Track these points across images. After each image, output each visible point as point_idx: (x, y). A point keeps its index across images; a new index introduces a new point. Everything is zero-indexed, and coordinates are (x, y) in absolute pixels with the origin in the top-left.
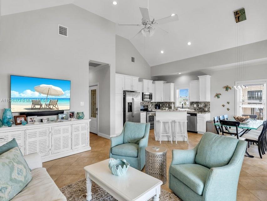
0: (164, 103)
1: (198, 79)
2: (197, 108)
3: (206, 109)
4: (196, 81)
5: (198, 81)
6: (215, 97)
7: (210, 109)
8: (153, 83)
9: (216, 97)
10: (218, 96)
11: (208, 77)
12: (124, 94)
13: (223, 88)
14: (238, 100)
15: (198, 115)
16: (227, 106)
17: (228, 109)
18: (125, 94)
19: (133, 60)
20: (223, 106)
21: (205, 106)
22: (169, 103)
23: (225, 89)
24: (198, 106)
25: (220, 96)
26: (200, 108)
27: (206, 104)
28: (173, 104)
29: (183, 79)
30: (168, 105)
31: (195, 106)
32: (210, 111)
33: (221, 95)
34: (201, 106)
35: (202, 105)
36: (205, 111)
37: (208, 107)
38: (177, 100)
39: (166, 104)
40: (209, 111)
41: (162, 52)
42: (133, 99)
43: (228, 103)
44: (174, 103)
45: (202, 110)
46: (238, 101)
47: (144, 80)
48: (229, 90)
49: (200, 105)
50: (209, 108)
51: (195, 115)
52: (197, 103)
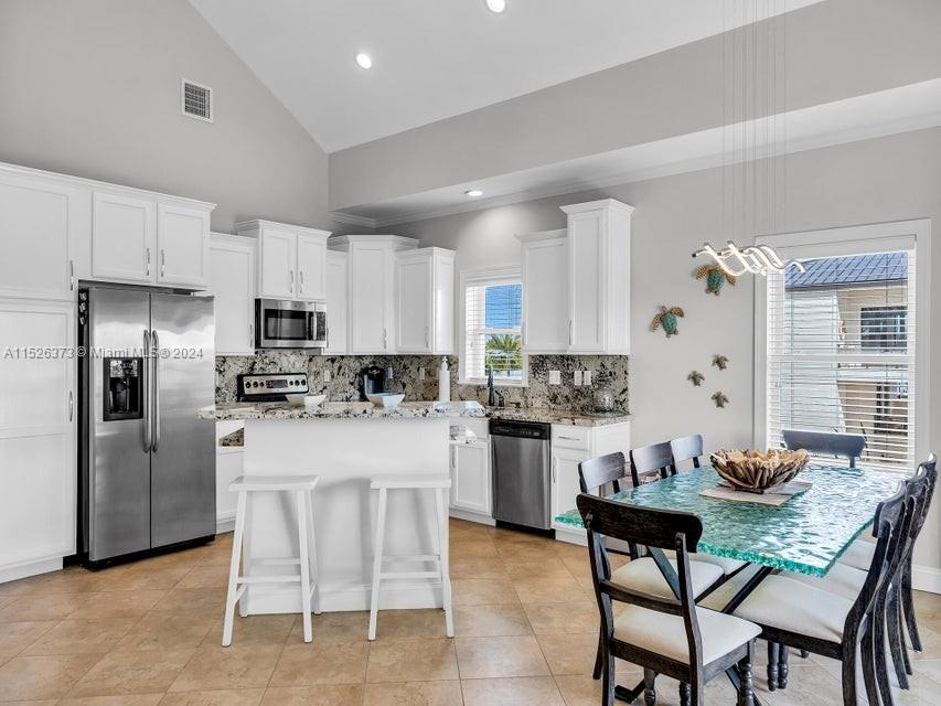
0: (406, 362)
1: (562, 222)
2: (566, 391)
3: (607, 399)
4: (551, 238)
5: (565, 235)
6: (653, 328)
7: (632, 396)
8: (332, 245)
9: (661, 331)
10: (667, 321)
11: (616, 214)
12: (80, 302)
13: (693, 275)
14: (769, 345)
15: (557, 430)
16: (714, 380)
17: (719, 400)
18: (87, 302)
19: (196, 101)
20: (695, 379)
21: (602, 380)
22: (430, 362)
23: (703, 283)
24: (568, 377)
25: (678, 319)
26: (579, 392)
27: (610, 368)
28: (445, 365)
29: (499, 228)
30: (423, 370)
31: (555, 377)
32: (631, 406)
33: (682, 315)
34: (584, 378)
35: (588, 374)
36: (597, 411)
37: (617, 385)
38: (468, 342)
39: (413, 368)
40: (620, 409)
41: (364, 61)
42: (150, 337)
43: (720, 362)
44: (452, 362)
45: (585, 406)
46: (769, 352)
47: (261, 222)
48: (725, 287)
49: (578, 374)
50: (625, 390)
51: (542, 431)
52: (566, 362)
